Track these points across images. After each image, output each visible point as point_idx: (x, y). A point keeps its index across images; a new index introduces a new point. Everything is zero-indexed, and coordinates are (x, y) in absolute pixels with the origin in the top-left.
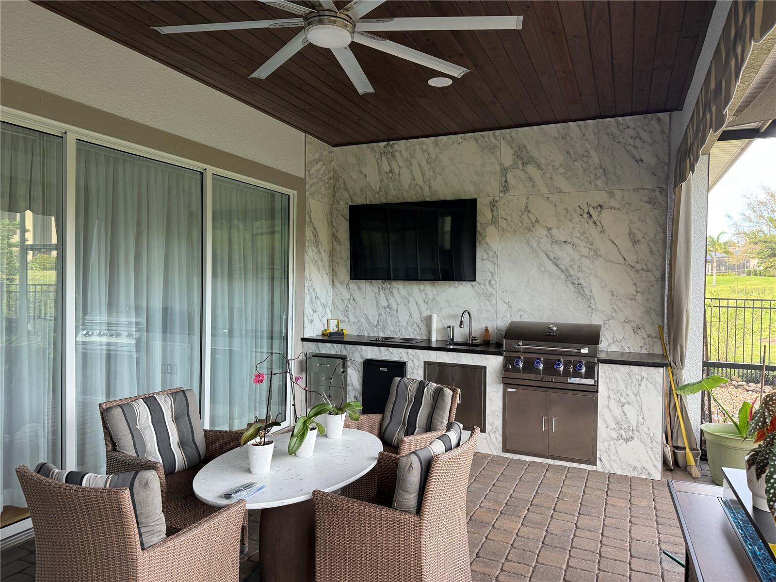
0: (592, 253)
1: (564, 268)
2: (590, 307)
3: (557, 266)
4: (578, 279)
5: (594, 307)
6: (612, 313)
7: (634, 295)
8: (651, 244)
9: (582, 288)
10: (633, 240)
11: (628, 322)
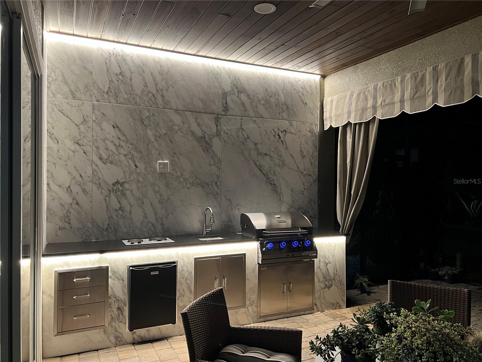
0: (281, 163)
1: (266, 173)
2: (280, 200)
3: (261, 171)
4: (274, 181)
5: (282, 200)
6: (292, 203)
7: (303, 191)
8: (311, 158)
9: (276, 187)
10: (302, 156)
11: (300, 209)
